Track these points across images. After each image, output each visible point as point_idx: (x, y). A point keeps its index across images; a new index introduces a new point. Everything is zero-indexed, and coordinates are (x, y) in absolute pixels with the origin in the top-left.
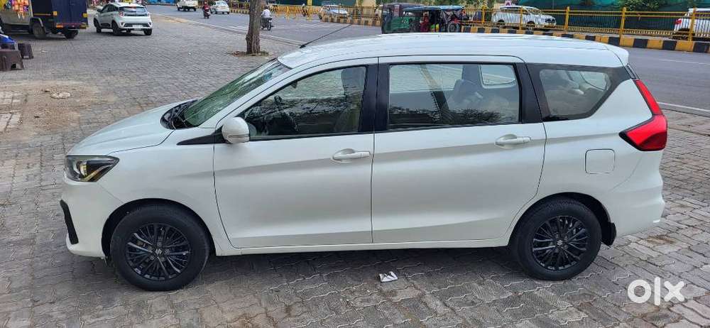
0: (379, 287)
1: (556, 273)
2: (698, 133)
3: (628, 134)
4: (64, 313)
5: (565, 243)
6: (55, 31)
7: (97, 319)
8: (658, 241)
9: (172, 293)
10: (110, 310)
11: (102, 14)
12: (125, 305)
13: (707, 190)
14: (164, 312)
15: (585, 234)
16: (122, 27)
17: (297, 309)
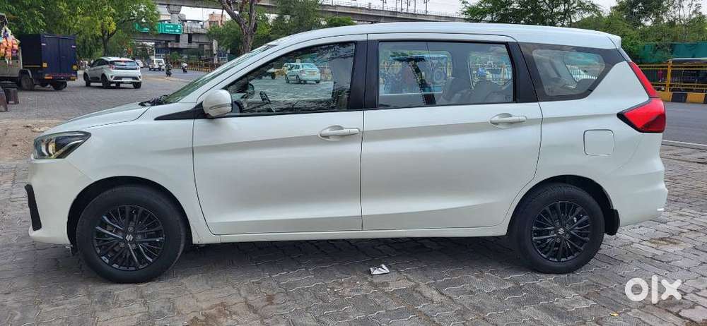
0: (369, 279)
1: (558, 265)
2: (687, 161)
3: (625, 114)
4: (19, 302)
5: (566, 232)
6: (44, 83)
7: (57, 308)
8: (662, 242)
9: (141, 285)
10: (72, 299)
11: (92, 69)
12: (89, 295)
13: (704, 203)
14: (133, 301)
15: (586, 222)
16: (112, 80)
17: (279, 299)
